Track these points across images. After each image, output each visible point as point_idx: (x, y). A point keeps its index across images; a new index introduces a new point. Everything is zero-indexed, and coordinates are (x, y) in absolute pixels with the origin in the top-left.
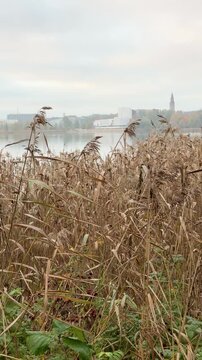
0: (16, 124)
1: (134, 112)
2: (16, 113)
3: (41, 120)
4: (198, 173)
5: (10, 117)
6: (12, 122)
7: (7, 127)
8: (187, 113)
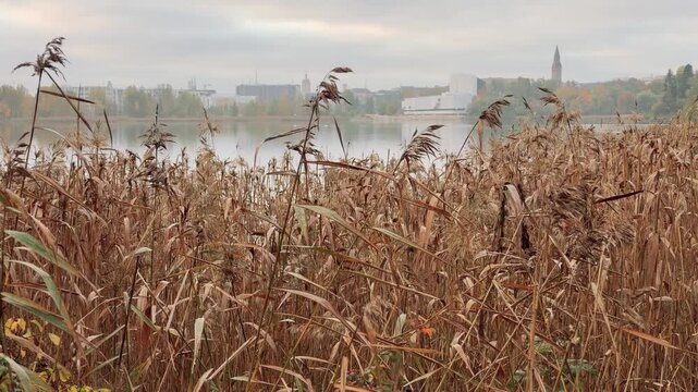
0: (252, 104)
1: (480, 83)
2: (253, 83)
3: (330, 93)
4: (617, 202)
5: (241, 90)
6: (245, 100)
7: (235, 110)
8: (587, 87)
